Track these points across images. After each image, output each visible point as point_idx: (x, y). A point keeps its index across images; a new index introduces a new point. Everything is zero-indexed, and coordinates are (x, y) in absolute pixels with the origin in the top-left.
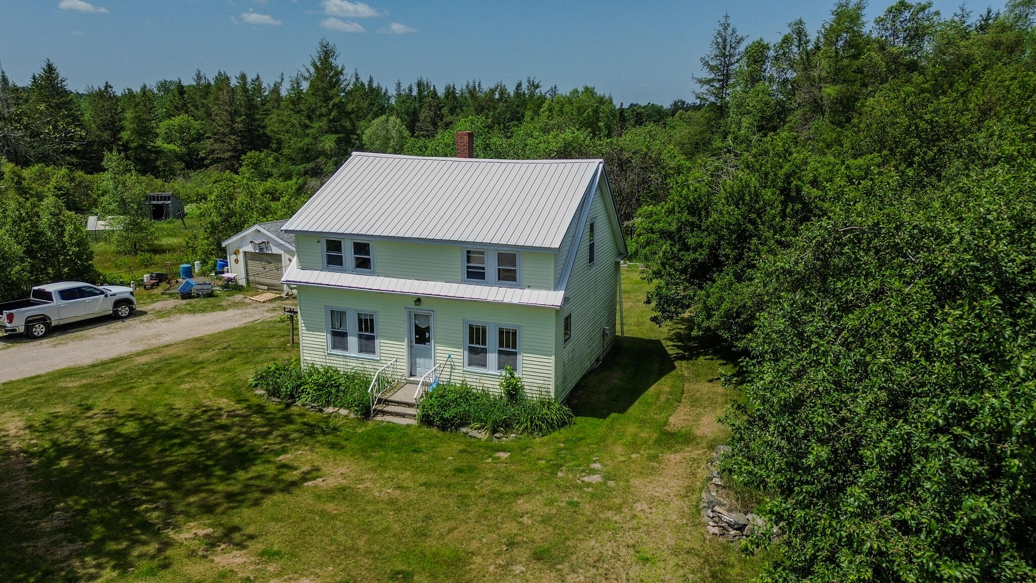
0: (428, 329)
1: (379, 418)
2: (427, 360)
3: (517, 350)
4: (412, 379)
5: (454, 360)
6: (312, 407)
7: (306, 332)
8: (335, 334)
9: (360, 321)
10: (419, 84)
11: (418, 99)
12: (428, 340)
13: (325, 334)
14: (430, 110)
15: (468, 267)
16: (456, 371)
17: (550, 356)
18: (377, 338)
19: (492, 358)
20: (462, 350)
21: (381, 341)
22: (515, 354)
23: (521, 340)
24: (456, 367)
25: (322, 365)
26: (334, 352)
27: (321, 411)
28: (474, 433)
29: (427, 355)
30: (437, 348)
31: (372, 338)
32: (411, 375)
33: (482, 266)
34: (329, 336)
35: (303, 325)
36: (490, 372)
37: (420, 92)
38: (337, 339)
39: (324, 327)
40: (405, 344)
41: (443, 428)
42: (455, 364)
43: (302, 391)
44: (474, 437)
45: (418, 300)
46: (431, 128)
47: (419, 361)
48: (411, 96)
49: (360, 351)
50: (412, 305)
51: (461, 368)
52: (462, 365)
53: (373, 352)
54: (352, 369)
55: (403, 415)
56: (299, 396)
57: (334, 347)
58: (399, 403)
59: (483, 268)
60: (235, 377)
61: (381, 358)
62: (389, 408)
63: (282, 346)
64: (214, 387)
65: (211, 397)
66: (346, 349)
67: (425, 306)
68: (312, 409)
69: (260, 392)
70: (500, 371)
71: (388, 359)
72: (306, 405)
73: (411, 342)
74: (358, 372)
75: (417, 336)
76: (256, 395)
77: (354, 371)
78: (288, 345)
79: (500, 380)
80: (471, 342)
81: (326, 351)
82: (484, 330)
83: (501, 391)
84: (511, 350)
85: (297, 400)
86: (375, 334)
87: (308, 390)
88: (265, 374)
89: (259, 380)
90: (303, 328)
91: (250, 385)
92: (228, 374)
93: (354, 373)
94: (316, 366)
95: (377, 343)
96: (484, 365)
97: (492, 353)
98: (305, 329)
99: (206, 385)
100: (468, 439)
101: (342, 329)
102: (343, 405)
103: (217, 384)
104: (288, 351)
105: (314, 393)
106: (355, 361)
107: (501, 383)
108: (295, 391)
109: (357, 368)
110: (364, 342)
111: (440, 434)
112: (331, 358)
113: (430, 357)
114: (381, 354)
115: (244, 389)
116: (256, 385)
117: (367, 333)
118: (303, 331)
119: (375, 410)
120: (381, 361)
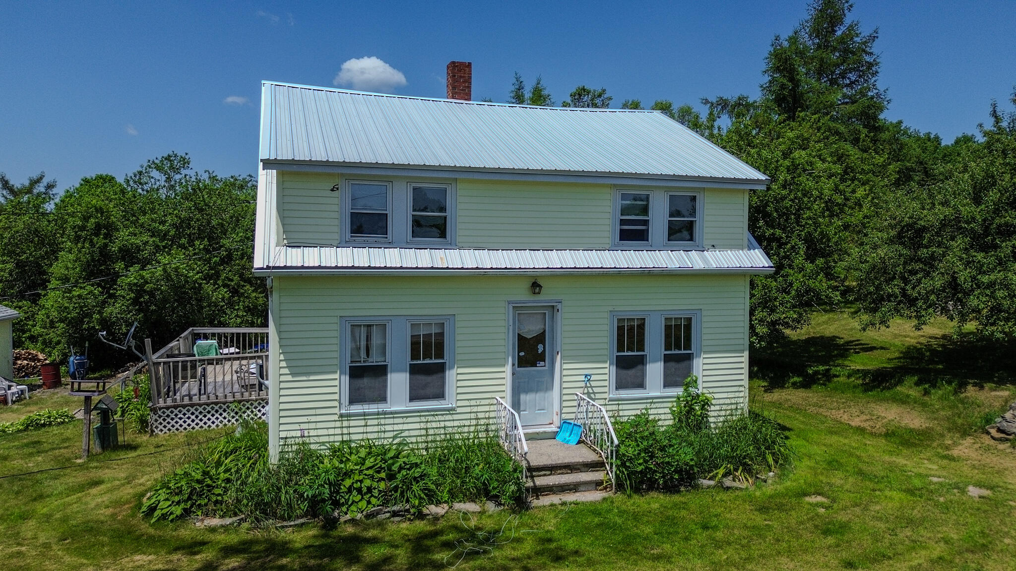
0: (541, 338)
1: (546, 501)
2: (539, 396)
3: (693, 351)
5: (593, 384)
6: (395, 514)
7: (290, 378)
8: (356, 373)
9: (414, 339)
12: (542, 357)
13: (337, 376)
15: (623, 222)
17: (742, 351)
18: (452, 368)
19: (655, 370)
20: (607, 365)
21: (460, 371)
22: (689, 358)
23: (702, 333)
24: (598, 396)
26: (357, 409)
27: (421, 516)
28: (728, 482)
29: (545, 384)
30: (565, 366)
31: (440, 369)
33: (645, 218)
34: (346, 379)
35: (283, 364)
36: (651, 394)
38: (362, 381)
39: (336, 362)
40: (508, 369)
41: (670, 488)
42: (596, 390)
43: (350, 490)
44: (737, 489)
45: (535, 287)
47: (523, 397)
49: (412, 399)
50: (522, 294)
51: (606, 396)
52: (607, 389)
53: (441, 396)
54: (394, 437)
55: (574, 488)
56: (346, 501)
57: (354, 400)
58: (552, 469)
59: (646, 223)
60: (65, 520)
61: (460, 403)
62: (541, 481)
63: (65, 464)
64: (47, 546)
65: (85, 561)
66: (383, 399)
67: (547, 296)
68: (397, 519)
69: (215, 522)
70: (667, 390)
71: (478, 402)
72: (378, 513)
73: (513, 365)
74: (408, 440)
75: (522, 354)
76: (213, 530)
77: (397, 441)
78: (79, 461)
79: (670, 405)
80: (620, 348)
81: (336, 411)
82: (642, 326)
83: (671, 422)
84: (683, 352)
85: (344, 509)
86: (446, 359)
87: (368, 482)
88: (197, 486)
89: (189, 498)
90: (283, 371)
91: (164, 517)
92: (32, 523)
93: (399, 444)
94: (313, 447)
95: (451, 375)
96: (641, 385)
97: (655, 361)
98: (286, 371)
99: (15, 549)
100: (731, 495)
101: (375, 360)
102: (453, 495)
103: (42, 539)
104: (96, 467)
105: (382, 485)
106: (410, 420)
107: (670, 409)
108: (338, 492)
109: (406, 434)
110: (422, 379)
111: (676, 498)
112: (352, 423)
113: (549, 387)
114: (460, 397)
115: (151, 531)
116: (187, 512)
117: (427, 361)
118: (283, 378)
119: (527, 489)
120: (459, 410)
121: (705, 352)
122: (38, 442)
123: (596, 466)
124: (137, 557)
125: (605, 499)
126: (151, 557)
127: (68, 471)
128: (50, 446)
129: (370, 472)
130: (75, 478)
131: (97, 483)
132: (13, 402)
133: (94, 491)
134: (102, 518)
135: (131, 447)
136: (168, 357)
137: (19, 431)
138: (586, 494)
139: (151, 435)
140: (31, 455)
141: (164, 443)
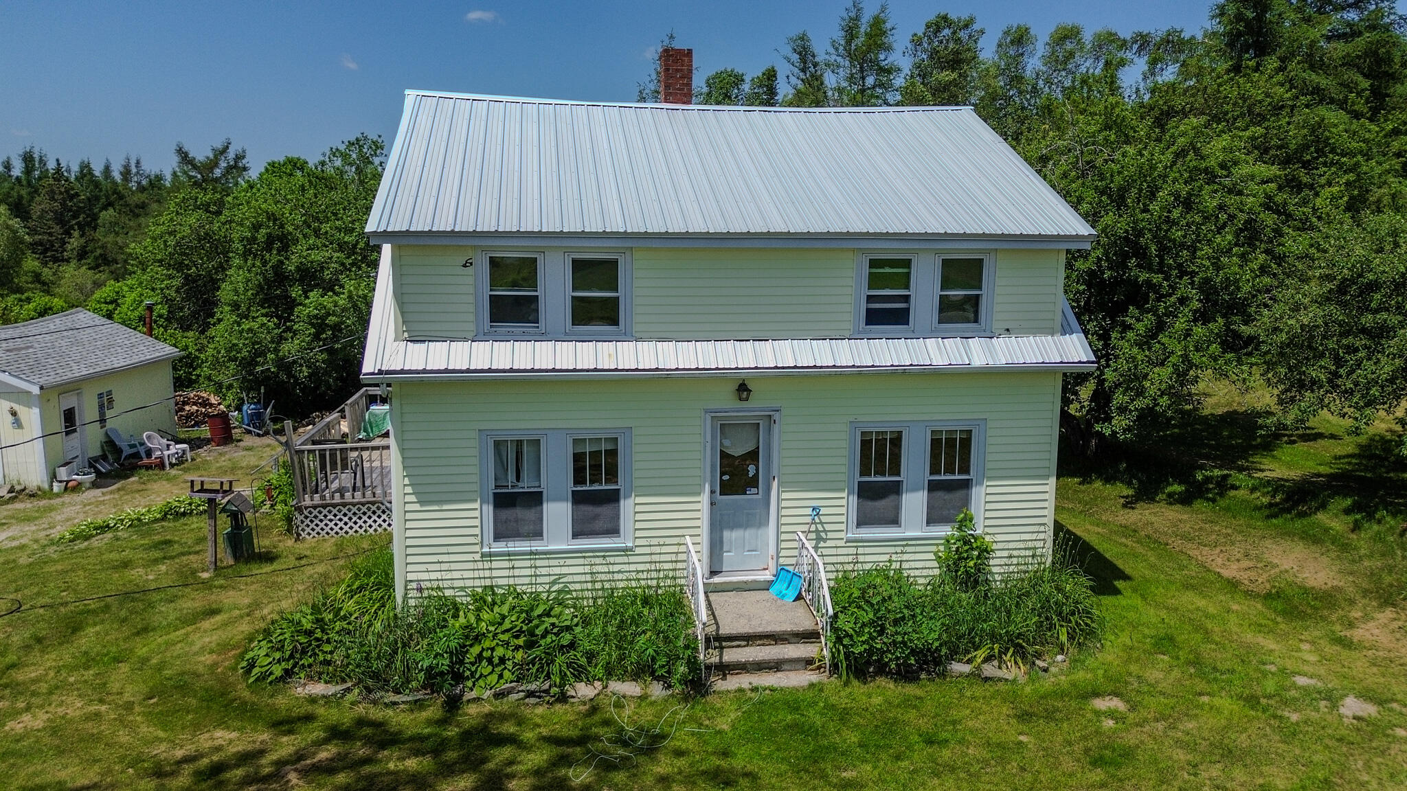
0: (753, 456)
1: (734, 682)
2: (749, 533)
3: (972, 476)
4: (716, 579)
5: (824, 519)
6: (530, 694)
7: (417, 507)
8: (503, 501)
9: (578, 458)
10: (28, 158)
11: (24, 183)
12: (754, 482)
13: (477, 505)
14: (52, 199)
15: (870, 299)
16: (829, 543)
17: (1046, 477)
18: (627, 496)
19: (914, 503)
20: (845, 495)
21: (639, 500)
22: (966, 485)
23: (984, 452)
24: (830, 535)
25: (462, 589)
26: (500, 547)
27: (563, 698)
28: (989, 670)
29: (757, 519)
30: (784, 496)
31: (613, 498)
32: (713, 573)
33: (907, 293)
34: (489, 509)
35: (409, 490)
36: (909, 534)
37: (28, 170)
38: (510, 512)
39: (476, 487)
40: (705, 498)
41: (906, 675)
42: (827, 527)
43: (478, 659)
44: (1000, 680)
45: (743, 389)
46: (57, 229)
47: (729, 535)
48: (10, 176)
49: (576, 535)
50: (725, 400)
51: (843, 535)
52: (843, 527)
53: (614, 531)
54: (554, 583)
55: (776, 666)
56: (473, 674)
57: (500, 536)
58: (749, 639)
59: (906, 299)
60: (160, 668)
61: (638, 542)
62: (732, 655)
63: (188, 579)
64: (129, 707)
65: (161, 734)
66: (538, 534)
67: (759, 402)
68: (532, 700)
69: (319, 689)
70: (931, 528)
71: (662, 541)
72: (510, 691)
73: (712, 492)
74: (572, 587)
75: (726, 477)
76: (313, 700)
77: (555, 588)
78: (205, 575)
79: (934, 549)
80: (865, 471)
81: (477, 548)
82: (897, 440)
83: (937, 572)
84: (957, 477)
85: (470, 684)
86: (621, 485)
87: (500, 652)
88: (303, 639)
89: (292, 656)
90: (408, 498)
91: (262, 678)
92: (124, 668)
93: (559, 592)
94: (448, 593)
95: (627, 506)
96: (895, 521)
97: (915, 489)
98: (413, 498)
99: (94, 708)
100: (990, 688)
101: (526, 486)
102: (609, 672)
103: (127, 697)
104: (221, 587)
105: (519, 655)
106: (569, 562)
107: (935, 554)
108: (462, 662)
109: (570, 579)
110: (589, 509)
111: (911, 689)
112: (495, 565)
113: (764, 522)
114: (638, 534)
115: (246, 694)
116: (288, 673)
117: (596, 487)
118: (408, 507)
119: (708, 667)
120: (638, 551)
121: (990, 479)
122: (168, 543)
123: (810, 636)
124: (219, 733)
125: (812, 685)
126: (234, 735)
127: (187, 590)
128: (181, 550)
129: (505, 637)
130: (192, 602)
131: (213, 612)
132: (172, 465)
133: (206, 624)
134: (201, 669)
135: (268, 557)
136: (314, 443)
137: (156, 520)
138: (792, 675)
139: (297, 539)
140: (156, 561)
141: (308, 553)
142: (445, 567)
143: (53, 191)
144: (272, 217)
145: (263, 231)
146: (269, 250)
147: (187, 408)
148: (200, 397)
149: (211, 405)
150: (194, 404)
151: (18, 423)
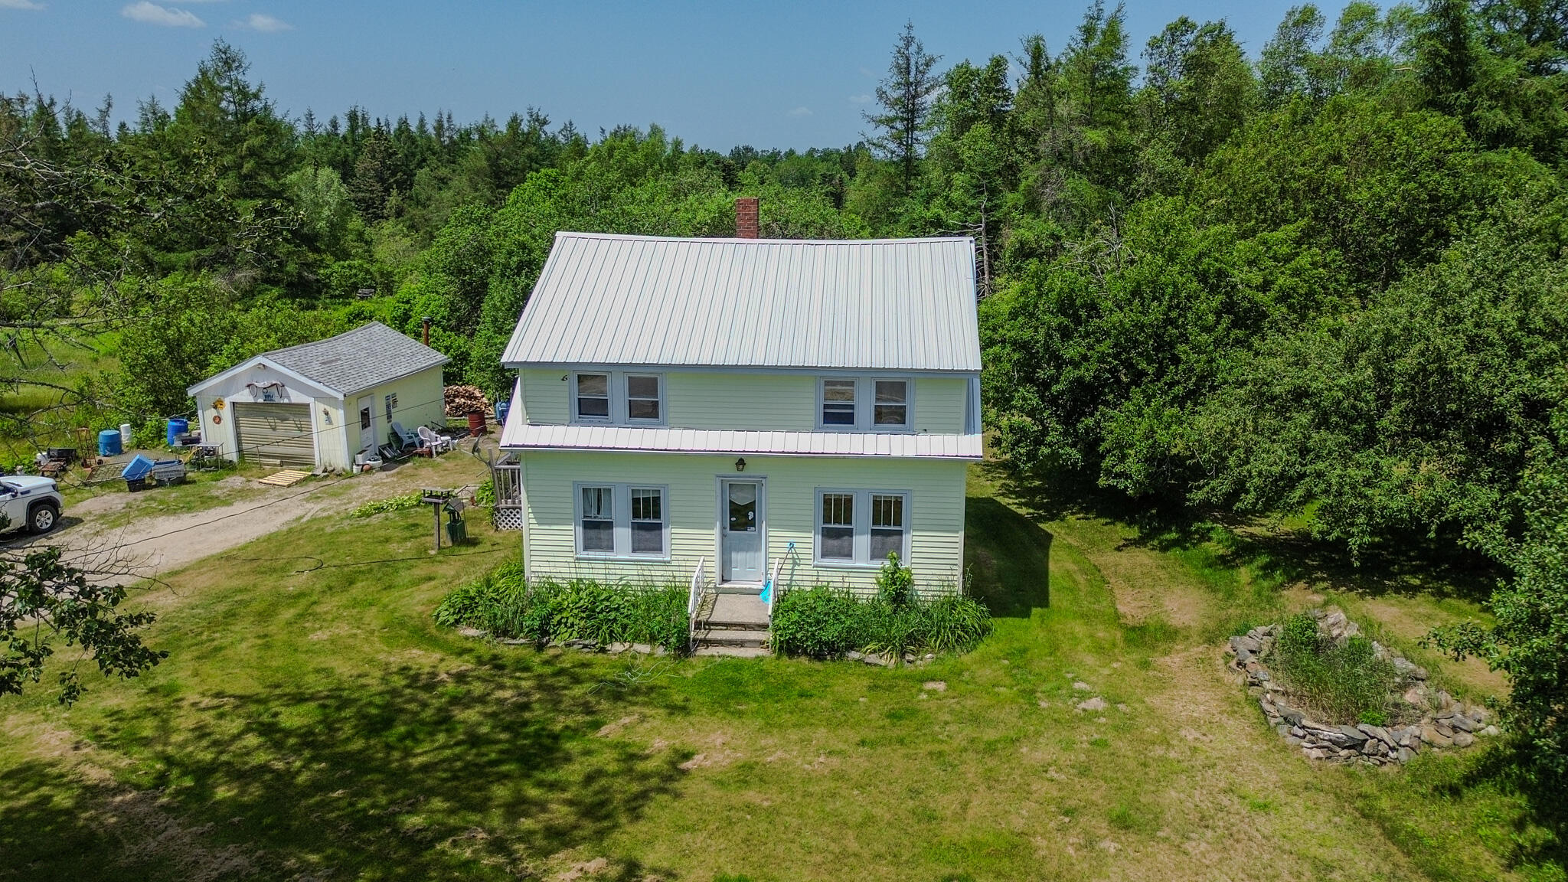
0: (751, 506)
1: (707, 651)
2: (750, 555)
3: (903, 528)
4: (726, 586)
5: (798, 551)
6: (585, 646)
7: (537, 526)
8: (588, 525)
9: (636, 501)
10: (353, 117)
11: (350, 141)
12: (752, 523)
13: (572, 528)
15: (826, 406)
16: (801, 567)
17: (957, 532)
18: (666, 527)
19: (862, 542)
20: (812, 535)
21: (673, 531)
22: (899, 533)
23: (911, 511)
24: (802, 562)
25: (563, 579)
26: (584, 555)
27: (603, 650)
28: (872, 658)
29: (753, 546)
30: (771, 534)
31: (657, 528)
32: (724, 581)
33: (852, 403)
34: (580, 529)
35: (531, 516)
36: (858, 565)
37: (353, 128)
38: (593, 533)
39: (572, 517)
40: (715, 533)
41: (819, 657)
42: (800, 556)
43: (559, 623)
44: (875, 665)
45: (741, 463)
46: (378, 187)
47: (736, 556)
48: (337, 135)
49: (634, 550)
50: (731, 470)
51: (811, 562)
52: (812, 557)
53: (659, 549)
54: (621, 579)
55: (741, 644)
56: (555, 632)
57: (587, 547)
58: (728, 626)
59: (852, 407)
60: (393, 612)
61: (674, 558)
62: (714, 635)
63: (422, 554)
64: (372, 632)
65: (386, 649)
66: (610, 548)
67: (750, 470)
68: (586, 650)
69: (472, 632)
70: (875, 562)
71: (686, 558)
72: (574, 644)
73: (723, 528)
74: (632, 583)
75: (733, 519)
76: (467, 638)
77: (623, 582)
78: (432, 552)
79: (874, 575)
80: (827, 520)
81: (573, 554)
82: (849, 501)
83: (876, 591)
84: (892, 528)
85: (553, 637)
86: (662, 520)
87: (571, 620)
88: (467, 602)
89: (459, 612)
90: (531, 521)
91: (442, 623)
92: (374, 609)
93: (624, 585)
94: (554, 581)
95: (665, 532)
96: (849, 555)
97: (862, 533)
98: (534, 521)
99: (354, 631)
100: (868, 669)
101: (602, 518)
102: (636, 637)
103: (372, 627)
104: (440, 562)
105: (582, 623)
106: (626, 567)
107: (877, 578)
108: (548, 624)
109: (630, 578)
110: (642, 534)
111: (817, 665)
112: (582, 565)
113: (758, 549)
114: (673, 552)
115: (434, 631)
116: (457, 621)
117: (647, 521)
118: (531, 526)
119: (695, 640)
120: (673, 563)
121: (916, 527)
122: (416, 525)
123: (764, 627)
124: (414, 651)
125: (758, 657)
126: (421, 652)
127: (420, 562)
128: (423, 532)
129: (576, 611)
130: (420, 571)
131: (430, 579)
132: (438, 453)
133: (425, 586)
134: (414, 614)
135: (473, 542)
137: (413, 506)
138: (750, 650)
139: (496, 530)
140: (406, 539)
141: (500, 541)
142: (551, 564)
143: (373, 151)
144: (523, 246)
145: (515, 259)
146: (519, 274)
147: (457, 400)
148: (467, 391)
149: (476, 398)
150: (463, 397)
151: (329, 421)
